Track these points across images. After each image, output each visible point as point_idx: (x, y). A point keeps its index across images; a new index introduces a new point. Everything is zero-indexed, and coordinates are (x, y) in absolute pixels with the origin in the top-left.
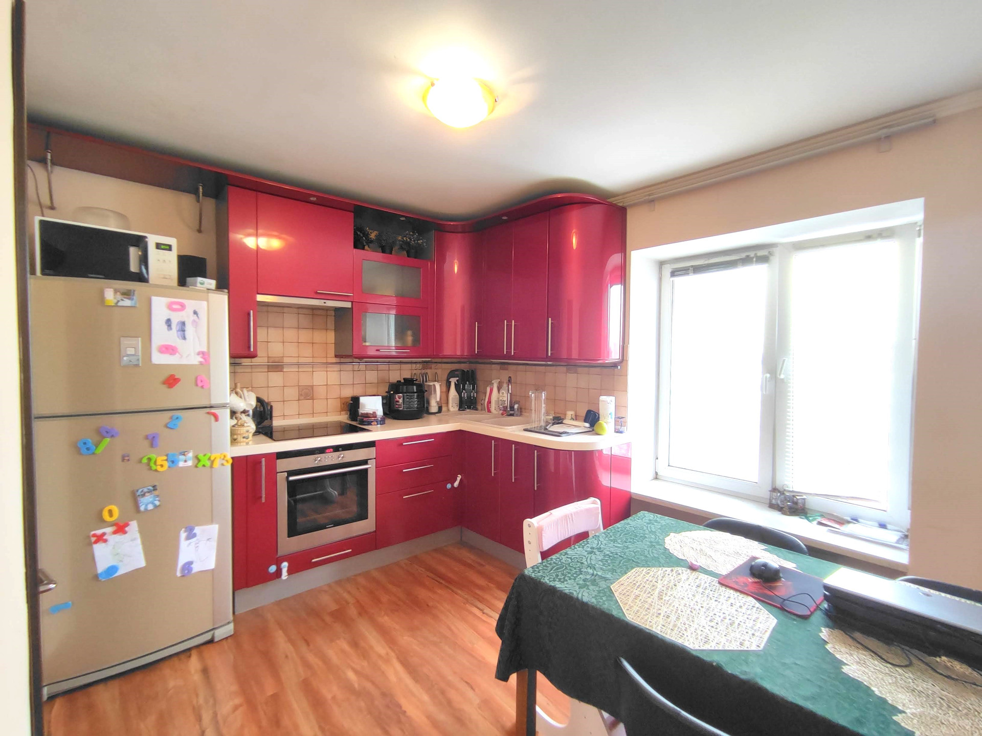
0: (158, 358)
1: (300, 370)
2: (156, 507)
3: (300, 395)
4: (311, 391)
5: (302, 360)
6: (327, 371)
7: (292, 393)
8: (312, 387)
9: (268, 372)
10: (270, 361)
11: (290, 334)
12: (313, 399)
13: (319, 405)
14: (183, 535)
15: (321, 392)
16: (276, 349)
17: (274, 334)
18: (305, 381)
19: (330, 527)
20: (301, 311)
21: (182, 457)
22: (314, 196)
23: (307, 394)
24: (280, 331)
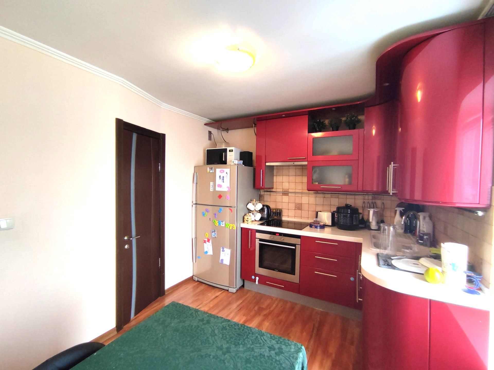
0: (218, 189)
1: (296, 195)
2: (215, 237)
3: (295, 207)
4: (301, 206)
5: (297, 191)
6: (309, 197)
7: (292, 206)
8: (301, 204)
9: (282, 195)
10: (283, 191)
11: (292, 178)
12: (301, 210)
13: (304, 213)
14: (221, 249)
15: (305, 207)
16: (286, 186)
17: (285, 178)
18: (298, 201)
19: (277, 271)
20: (297, 167)
21: (222, 223)
22: (283, 114)
23: (299, 207)
24: (288, 177)
